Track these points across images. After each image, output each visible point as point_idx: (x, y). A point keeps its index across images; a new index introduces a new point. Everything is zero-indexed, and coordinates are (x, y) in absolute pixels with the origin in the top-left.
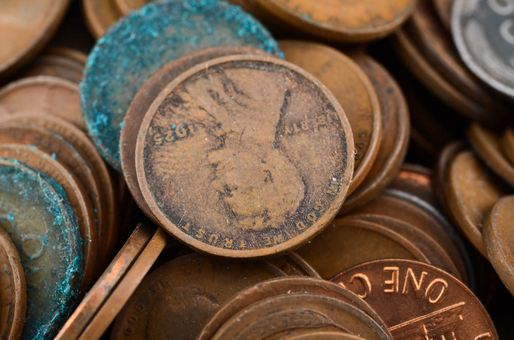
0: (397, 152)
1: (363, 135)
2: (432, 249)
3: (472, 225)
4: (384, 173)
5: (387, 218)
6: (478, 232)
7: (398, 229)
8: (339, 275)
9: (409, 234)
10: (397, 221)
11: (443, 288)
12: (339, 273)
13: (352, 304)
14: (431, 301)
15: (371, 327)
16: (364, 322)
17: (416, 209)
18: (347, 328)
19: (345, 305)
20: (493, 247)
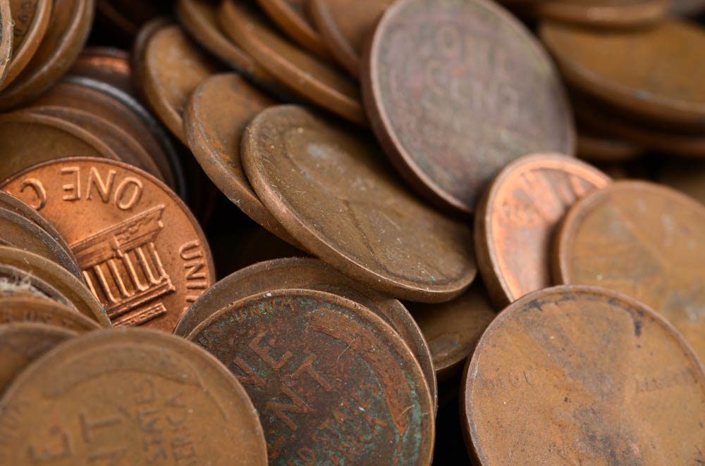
0: (75, 26)
1: (27, 6)
2: (125, 144)
3: (171, 109)
4: (58, 54)
5: (66, 110)
6: (177, 117)
7: (81, 122)
8: (5, 182)
9: (95, 128)
10: (78, 112)
11: (137, 189)
12: (5, 180)
13: (16, 212)
14: (122, 206)
15: (40, 238)
16: (31, 232)
17: (103, 98)
18: (8, 240)
19: (5, 211)
20: (193, 131)
